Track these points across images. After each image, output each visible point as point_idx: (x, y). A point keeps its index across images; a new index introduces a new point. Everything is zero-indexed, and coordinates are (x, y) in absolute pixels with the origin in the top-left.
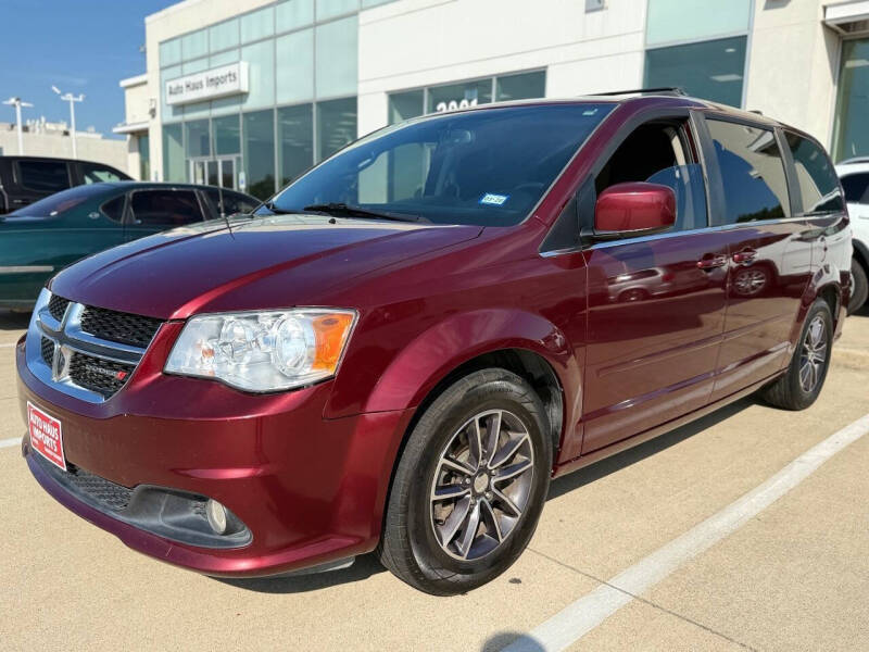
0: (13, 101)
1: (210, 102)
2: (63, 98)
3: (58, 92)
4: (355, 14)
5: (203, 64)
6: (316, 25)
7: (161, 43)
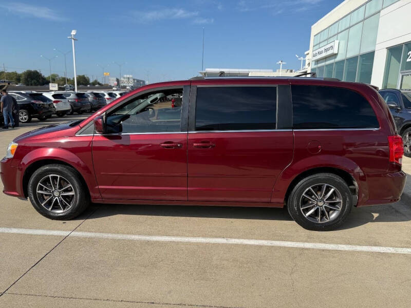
0: (280, 62)
1: (326, 58)
2: (299, 59)
3: (297, 57)
4: (379, 12)
5: (326, 42)
6: (365, 19)
7: (315, 36)
